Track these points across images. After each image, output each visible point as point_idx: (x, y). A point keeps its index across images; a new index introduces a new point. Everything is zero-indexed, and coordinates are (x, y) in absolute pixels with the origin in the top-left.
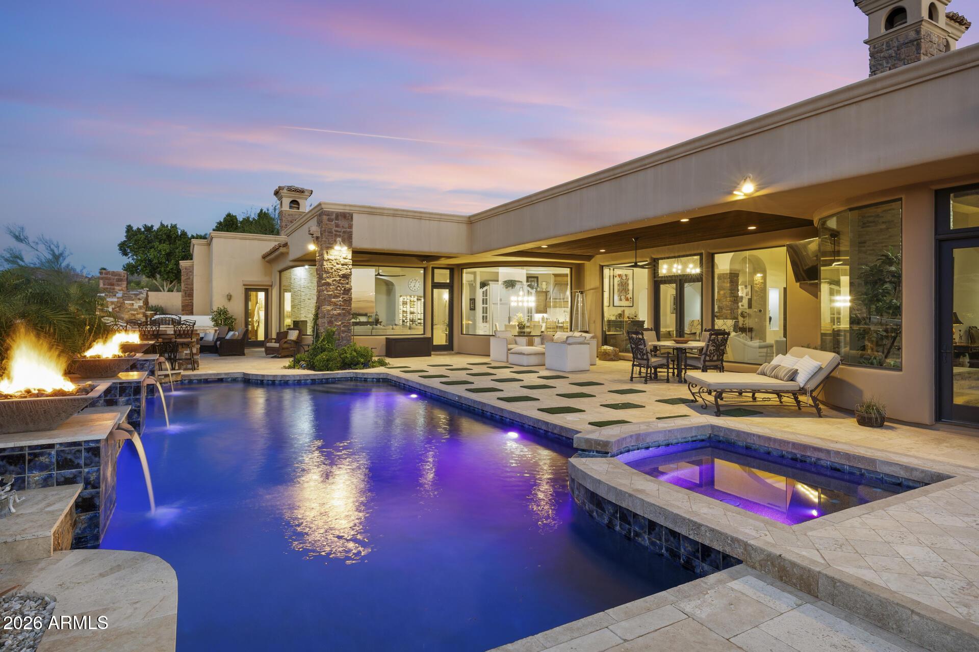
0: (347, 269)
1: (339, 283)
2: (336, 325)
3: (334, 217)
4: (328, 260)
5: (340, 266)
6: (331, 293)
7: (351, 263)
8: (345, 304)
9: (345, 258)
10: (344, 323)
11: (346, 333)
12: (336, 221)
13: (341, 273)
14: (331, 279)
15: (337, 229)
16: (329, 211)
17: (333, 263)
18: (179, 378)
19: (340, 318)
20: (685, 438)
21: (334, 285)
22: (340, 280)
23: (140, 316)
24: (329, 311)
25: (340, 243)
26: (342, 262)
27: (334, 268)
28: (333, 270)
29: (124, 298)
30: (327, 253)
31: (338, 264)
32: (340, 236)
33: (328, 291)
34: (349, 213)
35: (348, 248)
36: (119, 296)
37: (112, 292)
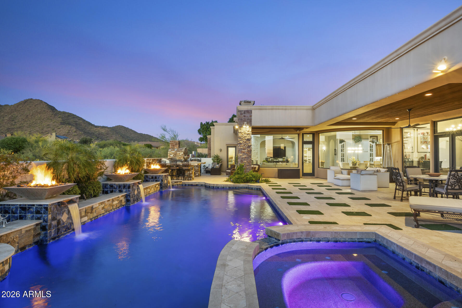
0: (249, 136)
1: (245, 143)
2: (244, 162)
3: (243, 112)
4: (241, 132)
5: (246, 135)
6: (241, 148)
7: (251, 134)
8: (248, 152)
9: (248, 131)
10: (248, 161)
11: (249, 166)
12: (244, 114)
13: (246, 138)
14: (242, 141)
15: (244, 118)
16: (241, 110)
17: (243, 134)
18: (181, 183)
19: (246, 159)
20: (352, 239)
21: (243, 144)
22: (246, 141)
23: (182, 158)
24: (241, 156)
25: (246, 124)
26: (247, 133)
27: (243, 136)
28: (243, 137)
30: (240, 129)
31: (245, 134)
32: (246, 121)
33: (240, 147)
34: (250, 110)
35: (250, 127)
36: (176, 150)
37: (173, 149)
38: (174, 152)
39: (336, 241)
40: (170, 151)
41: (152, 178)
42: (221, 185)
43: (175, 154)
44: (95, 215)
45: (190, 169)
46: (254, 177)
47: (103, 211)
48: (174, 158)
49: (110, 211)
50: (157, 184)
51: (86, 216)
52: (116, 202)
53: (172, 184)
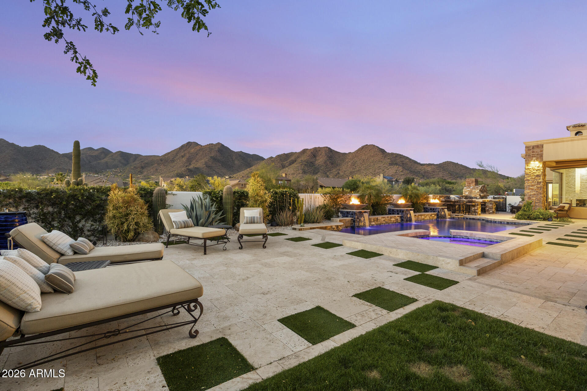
0: (539, 172)
1: (534, 179)
2: (532, 199)
3: (531, 148)
4: (528, 169)
5: (535, 171)
6: (529, 184)
7: (542, 169)
8: (538, 189)
9: (538, 167)
12: (533, 150)
13: (536, 174)
14: (530, 178)
15: (533, 153)
17: (531, 170)
18: (462, 217)
19: (535, 196)
21: (531, 180)
23: (478, 195)
24: (528, 193)
25: (534, 160)
26: (536, 169)
27: (532, 172)
29: (472, 189)
30: (528, 165)
31: (534, 170)
32: (535, 157)
34: (541, 145)
35: (540, 162)
36: (471, 188)
37: (469, 186)
38: (469, 189)
40: (465, 189)
41: (431, 209)
42: (498, 220)
43: (471, 192)
44: (379, 223)
45: (475, 205)
46: (542, 215)
47: (384, 222)
48: (469, 195)
50: (433, 214)
51: (374, 222)
52: (393, 219)
53: (452, 216)
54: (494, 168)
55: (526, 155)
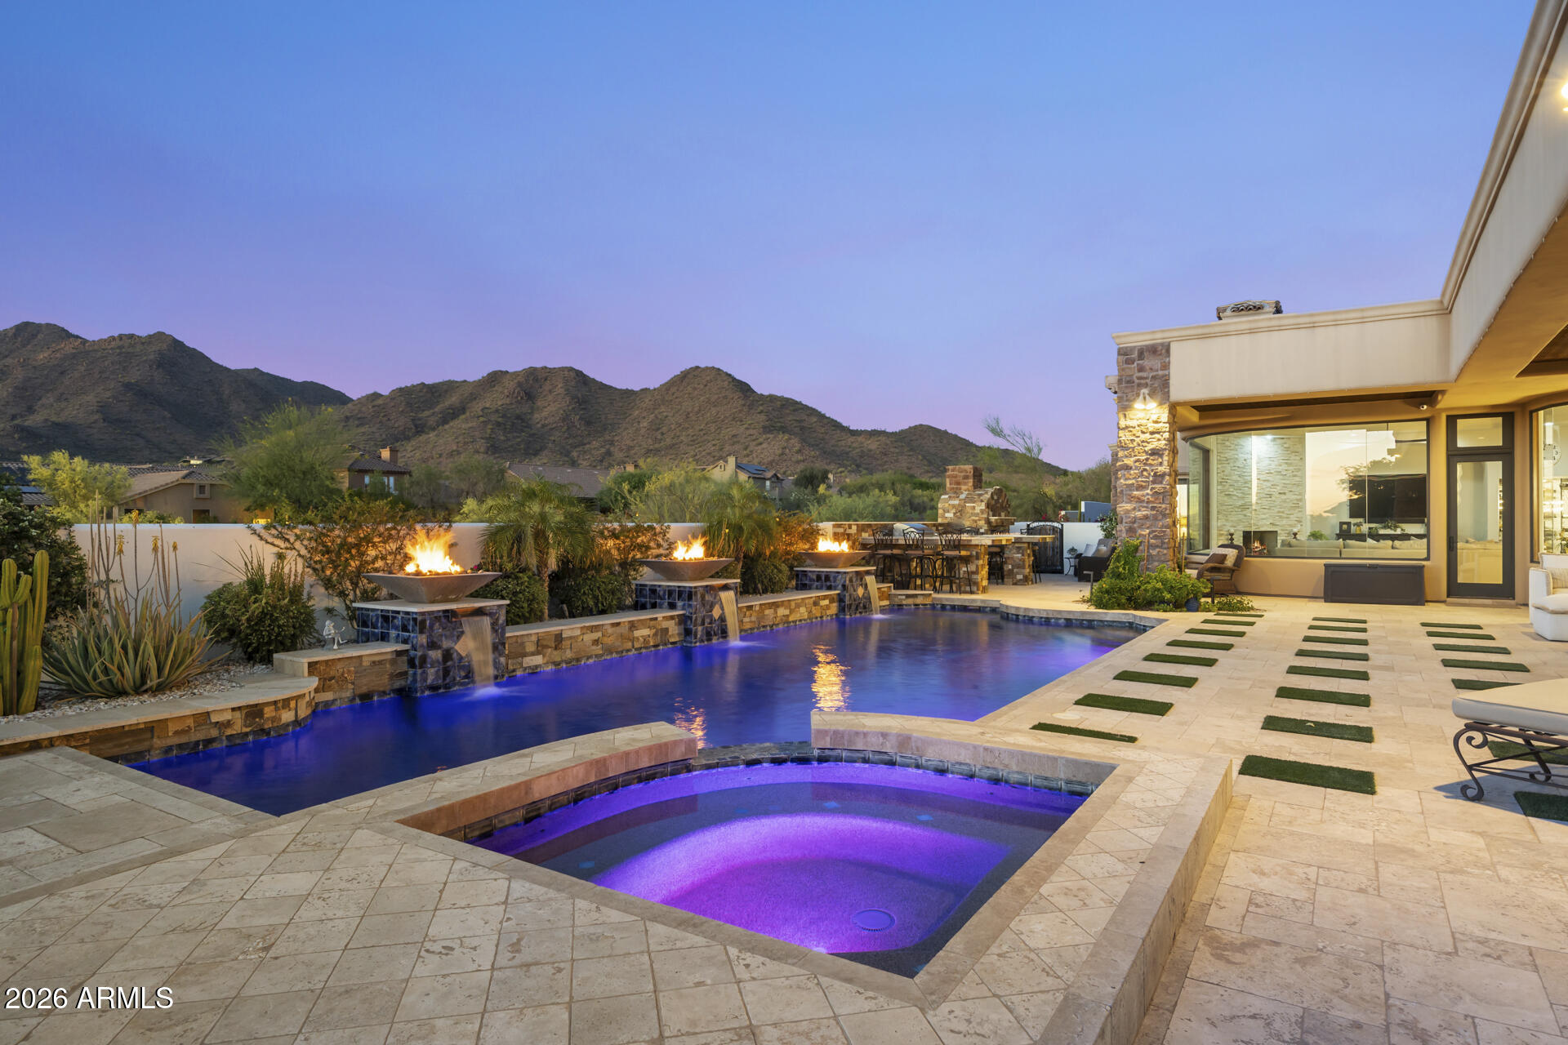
0: (1159, 440)
1: (1145, 464)
2: (1140, 535)
3: (1135, 355)
4: (1127, 427)
5: (1148, 436)
6: (1130, 482)
7: (1167, 429)
8: (1156, 499)
9: (1156, 422)
10: (1155, 531)
11: (1158, 550)
12: (1140, 362)
13: (1149, 447)
14: (1132, 459)
15: (1141, 374)
16: (1126, 348)
17: (1134, 431)
18: (928, 601)
19: (1148, 523)
21: (1136, 468)
22: (1147, 459)
24: (1127, 512)
25: (1145, 398)
26: (1151, 429)
27: (1137, 440)
28: (1135, 444)
30: (1125, 416)
31: (1143, 432)
32: (1146, 385)
33: (1126, 479)
34: (1162, 344)
35: (1161, 404)
36: (963, 496)
37: (956, 492)
38: (956, 502)
39: (996, 781)
40: (946, 501)
41: (819, 578)
43: (960, 511)
44: (569, 654)
45: (971, 556)
46: (1171, 589)
47: (598, 650)
48: (956, 521)
49: (624, 654)
50: (825, 597)
51: (537, 653)
52: (645, 632)
53: (897, 601)
54: (1030, 438)
55: (1120, 381)
